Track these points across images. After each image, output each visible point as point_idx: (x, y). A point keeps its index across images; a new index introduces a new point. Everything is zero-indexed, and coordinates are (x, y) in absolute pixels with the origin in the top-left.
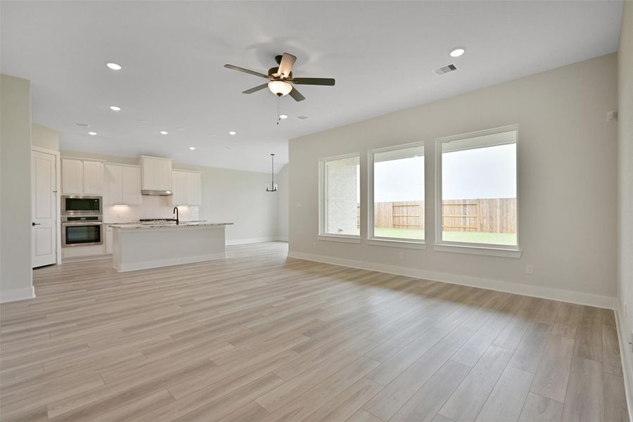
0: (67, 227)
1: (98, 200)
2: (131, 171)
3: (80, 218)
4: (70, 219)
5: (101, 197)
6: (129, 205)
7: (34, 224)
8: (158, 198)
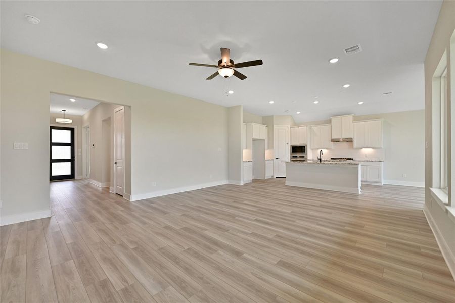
2: (326, 127)
3: (297, 156)
4: (294, 156)
5: (306, 145)
7: (277, 158)
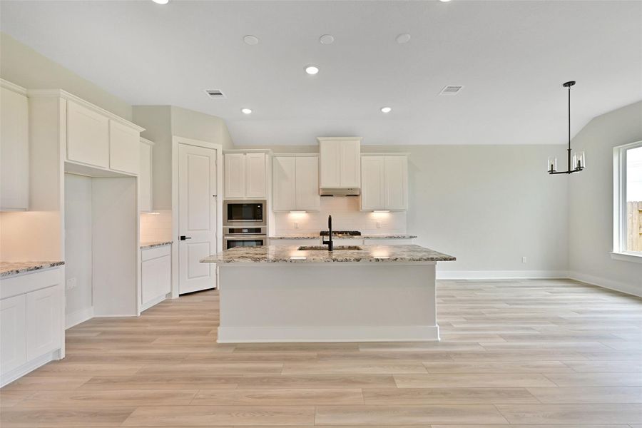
0: (228, 241)
1: (261, 205)
3: (242, 229)
4: (232, 231)
5: (265, 201)
6: (307, 212)
7: (183, 238)
8: (346, 199)
